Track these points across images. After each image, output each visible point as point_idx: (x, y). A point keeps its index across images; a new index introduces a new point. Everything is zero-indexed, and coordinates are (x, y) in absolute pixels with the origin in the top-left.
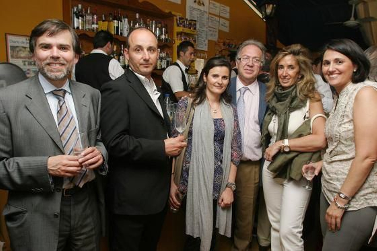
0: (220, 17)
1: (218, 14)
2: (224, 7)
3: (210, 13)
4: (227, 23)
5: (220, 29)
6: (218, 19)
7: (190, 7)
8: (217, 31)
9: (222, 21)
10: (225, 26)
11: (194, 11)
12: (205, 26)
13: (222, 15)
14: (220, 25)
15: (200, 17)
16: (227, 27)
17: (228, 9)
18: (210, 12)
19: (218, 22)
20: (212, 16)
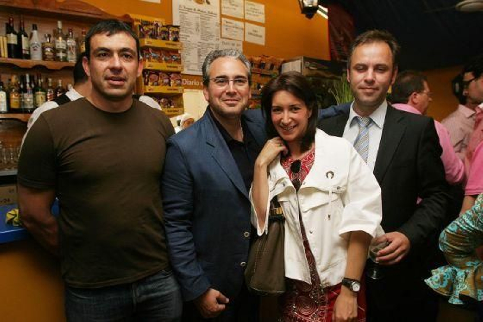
0: (244, 21)
1: (242, 18)
2: (254, 5)
3: (222, 16)
4: (262, 31)
5: (247, 39)
6: (240, 24)
7: (180, 6)
8: (241, 44)
9: (250, 27)
10: (257, 35)
11: (189, 13)
12: (212, 36)
13: (247, 17)
14: (247, 34)
15: (202, 22)
16: (261, 36)
17: (261, 8)
18: (223, 13)
19: (242, 29)
20: (228, 20)
